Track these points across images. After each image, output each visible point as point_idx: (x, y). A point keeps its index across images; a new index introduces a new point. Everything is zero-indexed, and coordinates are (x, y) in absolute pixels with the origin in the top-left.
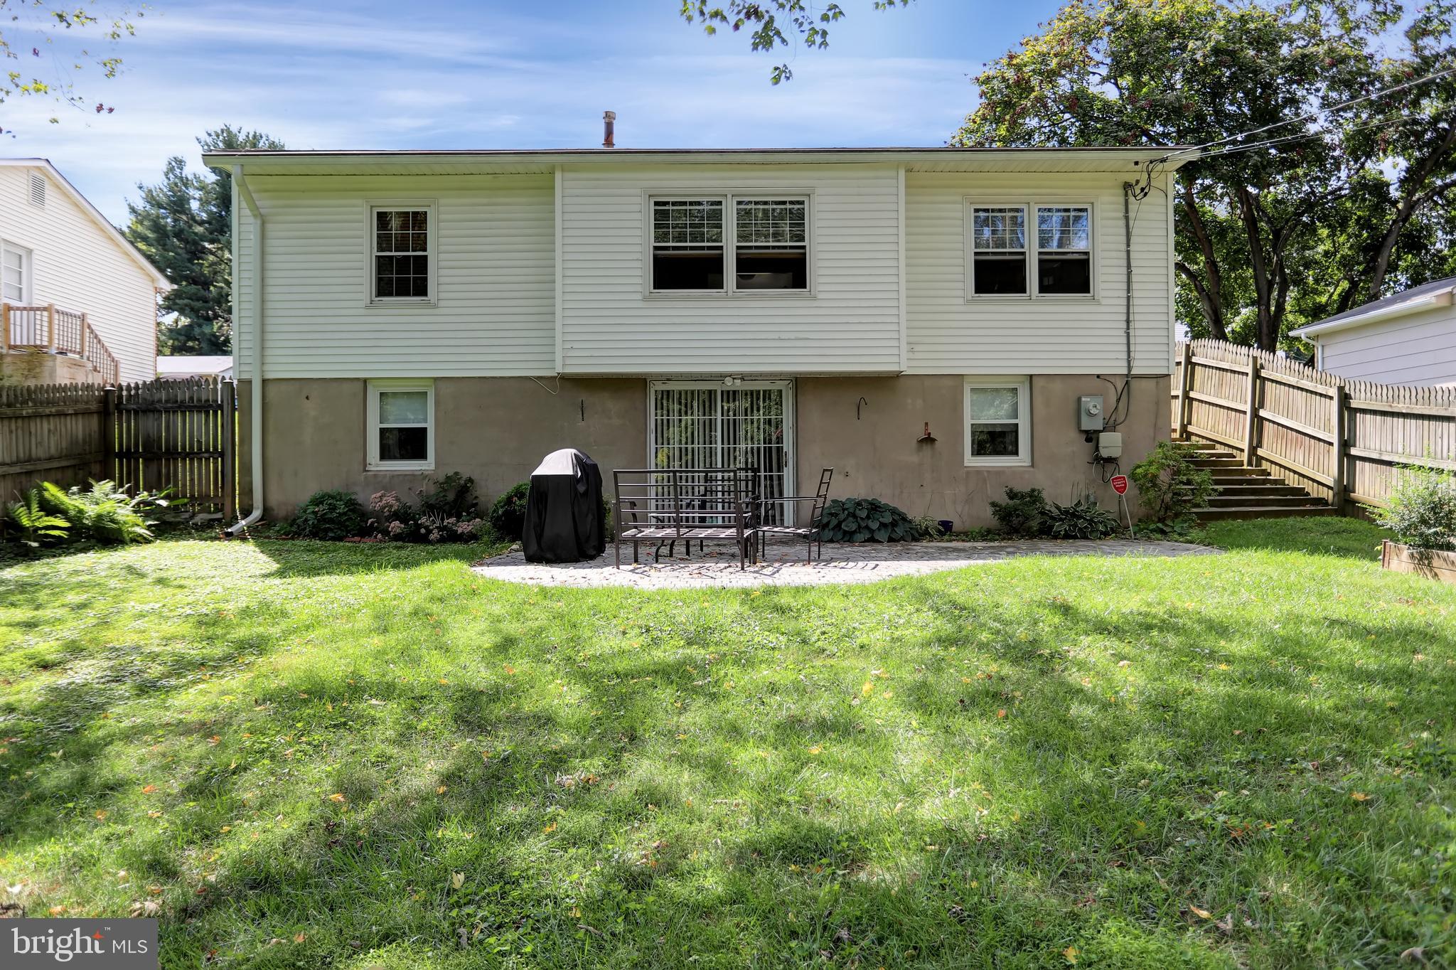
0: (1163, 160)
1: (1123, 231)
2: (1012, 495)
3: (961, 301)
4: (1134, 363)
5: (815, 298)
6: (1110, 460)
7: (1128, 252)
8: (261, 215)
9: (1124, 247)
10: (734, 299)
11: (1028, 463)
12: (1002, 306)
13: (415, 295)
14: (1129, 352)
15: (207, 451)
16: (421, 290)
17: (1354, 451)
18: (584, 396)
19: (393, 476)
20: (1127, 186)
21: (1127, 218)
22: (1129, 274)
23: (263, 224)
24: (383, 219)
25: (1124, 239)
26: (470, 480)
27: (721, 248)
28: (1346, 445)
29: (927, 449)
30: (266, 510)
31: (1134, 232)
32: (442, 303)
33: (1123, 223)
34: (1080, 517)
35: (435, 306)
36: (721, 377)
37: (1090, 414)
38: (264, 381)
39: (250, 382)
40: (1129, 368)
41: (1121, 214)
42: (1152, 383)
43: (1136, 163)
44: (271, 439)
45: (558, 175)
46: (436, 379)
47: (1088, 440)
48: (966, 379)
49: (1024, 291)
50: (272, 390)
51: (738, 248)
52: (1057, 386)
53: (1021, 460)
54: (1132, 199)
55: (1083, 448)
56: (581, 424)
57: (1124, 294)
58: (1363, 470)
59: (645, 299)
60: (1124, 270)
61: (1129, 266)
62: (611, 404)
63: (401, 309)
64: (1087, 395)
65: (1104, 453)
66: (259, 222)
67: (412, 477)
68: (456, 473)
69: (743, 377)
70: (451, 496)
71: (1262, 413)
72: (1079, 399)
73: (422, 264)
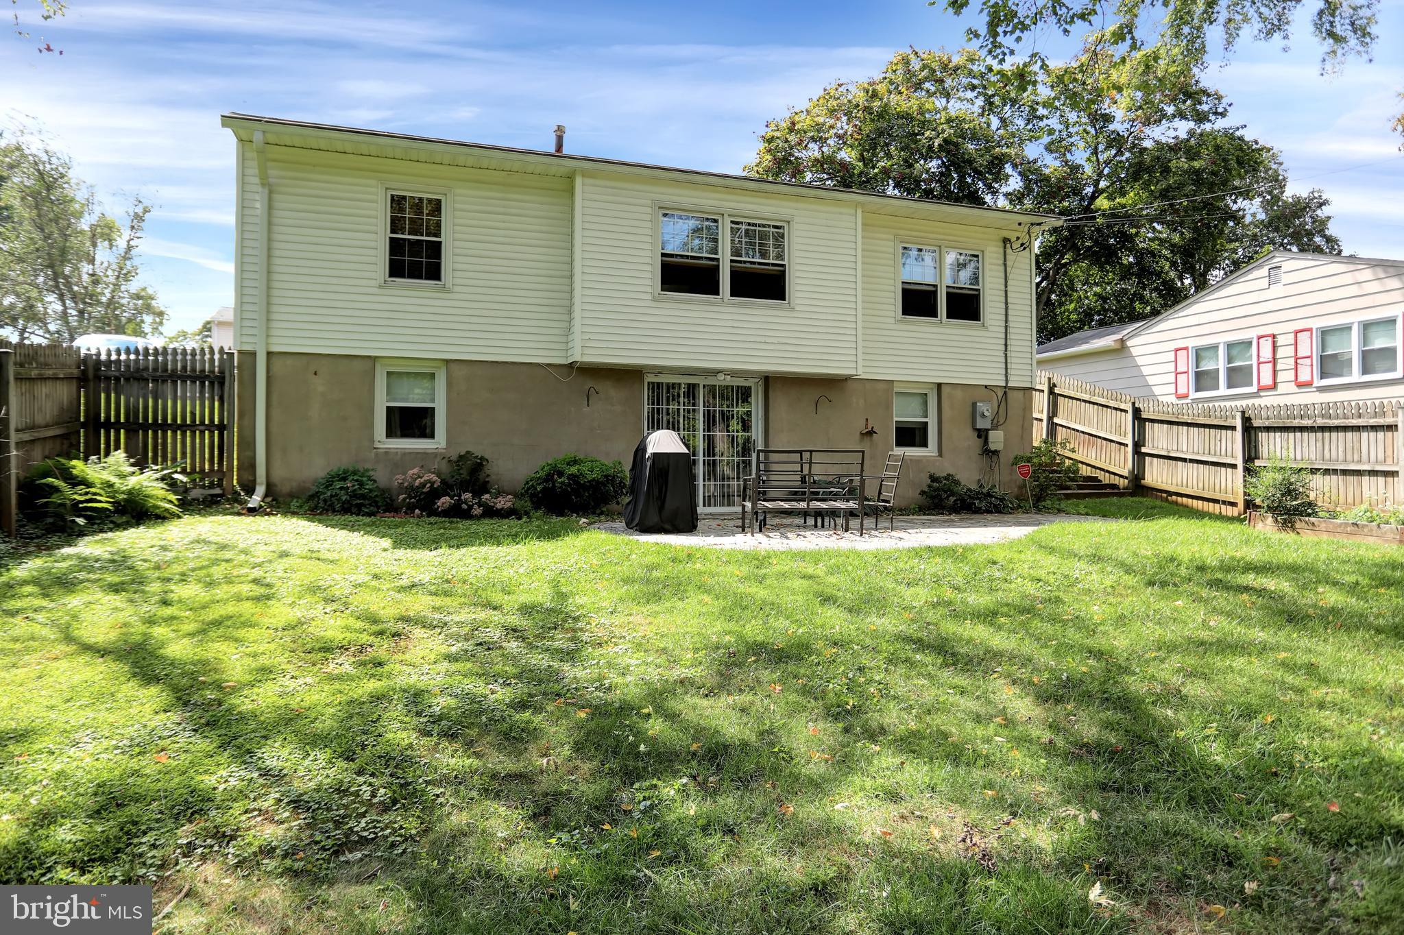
0: (1039, 224)
1: (1002, 275)
2: (933, 478)
3: (893, 321)
4: (1011, 378)
5: (793, 309)
6: (996, 452)
7: (1006, 292)
8: (270, 185)
9: (1003, 287)
10: (728, 305)
11: (935, 454)
12: (920, 327)
13: (427, 278)
14: (1006, 369)
15: (202, 423)
16: (434, 273)
17: (1144, 450)
18: (589, 384)
19: (404, 454)
20: (1006, 241)
21: (1005, 265)
22: (1007, 308)
23: (271, 192)
24: (397, 202)
25: (1003, 281)
26: (482, 458)
27: (717, 260)
28: (1138, 445)
29: (867, 439)
30: (270, 486)
31: (1010, 276)
32: (456, 289)
33: (1002, 268)
34: (992, 496)
35: (449, 292)
36: (715, 372)
37: (983, 416)
38: (269, 354)
39: (254, 354)
40: (1007, 383)
41: (1001, 262)
42: (1021, 394)
43: (1020, 224)
44: (275, 413)
45: (579, 181)
46: (447, 361)
47: (979, 436)
48: (895, 384)
49: (936, 316)
50: (277, 364)
51: (732, 261)
52: (959, 393)
53: (930, 451)
54: (1009, 251)
55: (975, 442)
56: (586, 409)
57: (1003, 324)
58: (1151, 463)
59: (654, 299)
60: (1003, 306)
61: (1006, 303)
62: (612, 392)
63: (413, 292)
64: (981, 401)
65: (992, 447)
66: (266, 191)
67: (424, 455)
68: (468, 452)
69: (733, 373)
70: (465, 474)
71: (1056, 420)
72: (974, 405)
73: (436, 249)
